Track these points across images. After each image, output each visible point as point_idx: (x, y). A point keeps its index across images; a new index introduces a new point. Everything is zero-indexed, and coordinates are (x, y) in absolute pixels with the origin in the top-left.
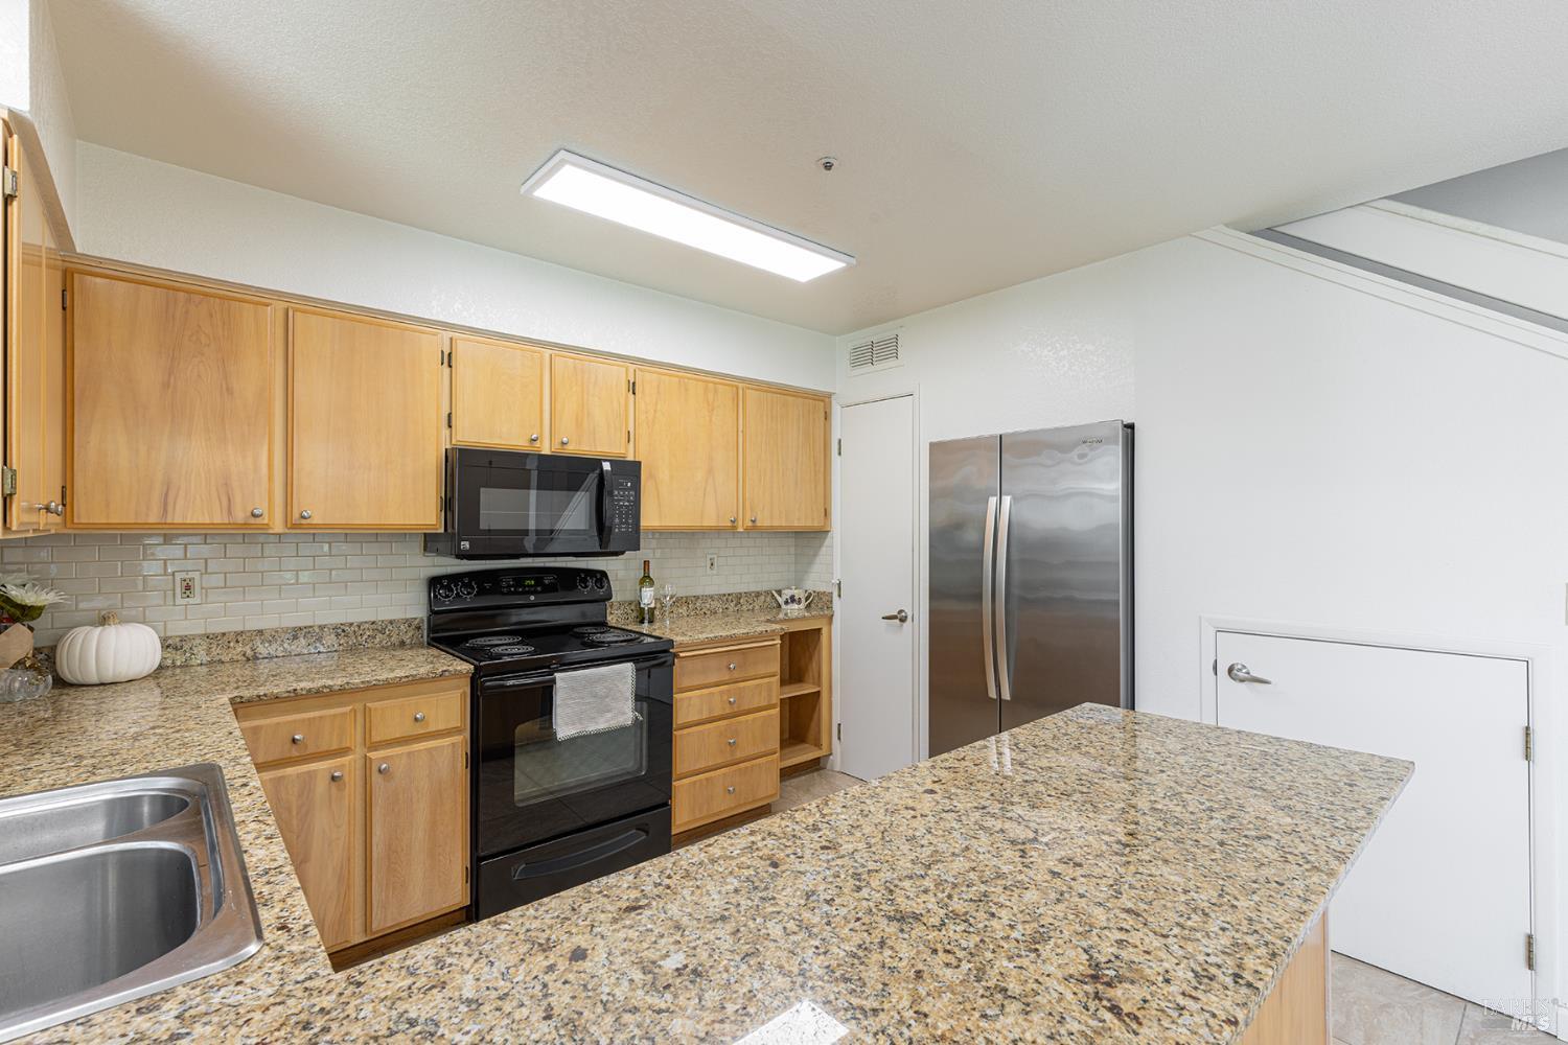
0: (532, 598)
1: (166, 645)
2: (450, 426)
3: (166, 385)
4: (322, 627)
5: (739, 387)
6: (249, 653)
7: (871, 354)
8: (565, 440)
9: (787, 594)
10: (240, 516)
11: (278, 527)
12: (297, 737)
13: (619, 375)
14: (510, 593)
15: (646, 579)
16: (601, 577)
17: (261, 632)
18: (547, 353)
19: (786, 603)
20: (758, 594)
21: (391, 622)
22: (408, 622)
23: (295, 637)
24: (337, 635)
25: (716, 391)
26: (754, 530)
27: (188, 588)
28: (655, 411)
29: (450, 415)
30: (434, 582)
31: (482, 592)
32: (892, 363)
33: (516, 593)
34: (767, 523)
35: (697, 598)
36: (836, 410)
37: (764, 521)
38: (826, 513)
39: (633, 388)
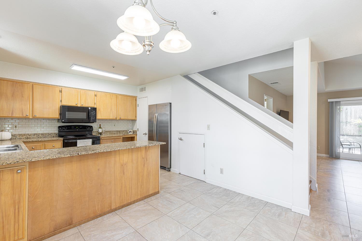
0: (77, 130)
1: (12, 136)
2: (61, 102)
3: (12, 96)
4: (39, 134)
5: (117, 95)
6: (26, 137)
7: (142, 90)
8: (82, 104)
9: (129, 131)
10: (24, 116)
11: (31, 117)
12: (33, 147)
13: (93, 94)
14: (73, 129)
15: (100, 127)
16: (91, 127)
17: (28, 134)
18: (79, 90)
19: (129, 132)
20: (124, 131)
21: (52, 133)
22: (55, 133)
23: (34, 135)
24: (42, 135)
25: (112, 96)
26: (120, 119)
27: (16, 127)
28: (100, 99)
29: (61, 100)
30: (59, 127)
31: (68, 129)
32: (145, 92)
33: (74, 129)
34: (123, 118)
35: (111, 131)
36: (138, 99)
37: (122, 118)
38: (136, 117)
39: (96, 96)
